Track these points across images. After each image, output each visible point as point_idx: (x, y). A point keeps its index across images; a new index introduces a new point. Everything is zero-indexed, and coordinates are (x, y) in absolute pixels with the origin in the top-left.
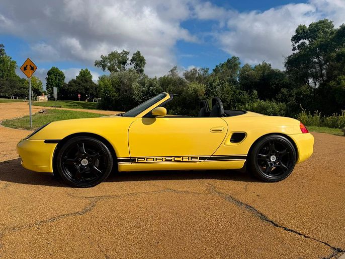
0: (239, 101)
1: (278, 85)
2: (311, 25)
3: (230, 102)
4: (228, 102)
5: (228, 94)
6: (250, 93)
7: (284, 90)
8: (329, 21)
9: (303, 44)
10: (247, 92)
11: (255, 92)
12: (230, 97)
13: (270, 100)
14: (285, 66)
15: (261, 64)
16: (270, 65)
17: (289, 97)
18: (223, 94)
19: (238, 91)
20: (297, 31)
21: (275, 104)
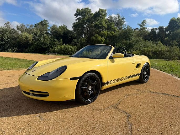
0: (54, 44)
1: (71, 37)
2: (82, 9)
3: (49, 45)
4: (48, 45)
5: (47, 40)
6: (59, 41)
7: (75, 40)
8: (90, 9)
9: (80, 18)
10: (57, 40)
11: (61, 40)
12: (49, 42)
13: (69, 45)
14: (73, 28)
15: (62, 26)
16: (66, 27)
17: (77, 43)
18: (45, 40)
19: (52, 39)
20: (77, 11)
21: (72, 47)
